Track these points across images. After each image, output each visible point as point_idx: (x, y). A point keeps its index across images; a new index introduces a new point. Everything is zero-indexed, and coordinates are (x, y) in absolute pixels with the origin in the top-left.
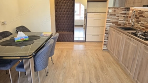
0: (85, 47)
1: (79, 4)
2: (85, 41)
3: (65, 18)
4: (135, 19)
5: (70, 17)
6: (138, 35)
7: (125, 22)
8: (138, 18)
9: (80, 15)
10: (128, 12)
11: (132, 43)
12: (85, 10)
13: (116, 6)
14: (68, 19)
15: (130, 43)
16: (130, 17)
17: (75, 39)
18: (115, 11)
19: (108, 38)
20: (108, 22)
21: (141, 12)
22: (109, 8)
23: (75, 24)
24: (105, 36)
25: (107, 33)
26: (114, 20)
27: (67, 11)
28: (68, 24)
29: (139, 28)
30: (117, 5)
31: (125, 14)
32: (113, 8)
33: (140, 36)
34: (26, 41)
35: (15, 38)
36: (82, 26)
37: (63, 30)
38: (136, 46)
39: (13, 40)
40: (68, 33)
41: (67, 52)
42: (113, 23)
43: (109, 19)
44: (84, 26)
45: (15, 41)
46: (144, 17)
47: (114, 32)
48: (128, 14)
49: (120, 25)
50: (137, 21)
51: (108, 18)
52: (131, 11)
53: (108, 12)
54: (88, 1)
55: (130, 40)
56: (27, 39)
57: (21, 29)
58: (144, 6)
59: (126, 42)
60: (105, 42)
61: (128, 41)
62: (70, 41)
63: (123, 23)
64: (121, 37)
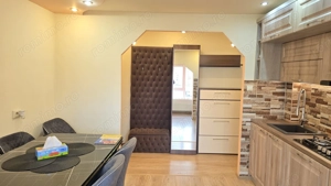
0: (197, 169)
1: (181, 68)
2: (196, 152)
3: (151, 99)
4: (307, 107)
5: (162, 96)
6: (320, 148)
7: (285, 111)
8: (314, 106)
9: (183, 89)
10: (289, 91)
11: (306, 167)
12: (195, 80)
13: (260, 79)
14: (159, 102)
15: (302, 167)
16: (295, 102)
17: (174, 146)
18: (260, 88)
19: (248, 146)
20: (247, 110)
21: (318, 93)
22: (247, 82)
23: (174, 108)
24: (243, 143)
25: (247, 137)
26: (260, 108)
27: (156, 85)
28: (158, 113)
29: (319, 128)
30: (264, 77)
31: (283, 94)
32: (255, 82)
33: (324, 150)
34: (62, 156)
35: (39, 150)
36: (189, 113)
37: (147, 125)
38: (317, 174)
39: (32, 155)
40: (158, 131)
41: (154, 180)
42: (258, 113)
43: (250, 106)
44: (194, 114)
45: (36, 158)
46: (326, 104)
47: (262, 135)
48: (290, 95)
49: (274, 118)
50: (312, 111)
51: (245, 102)
52: (295, 90)
53: (245, 90)
54: (201, 66)
55: (303, 158)
56: (66, 153)
57: (54, 125)
58: (323, 83)
59: (293, 161)
60: (242, 156)
61: (297, 160)
62: (162, 151)
63: (282, 114)
64: (281, 149)
